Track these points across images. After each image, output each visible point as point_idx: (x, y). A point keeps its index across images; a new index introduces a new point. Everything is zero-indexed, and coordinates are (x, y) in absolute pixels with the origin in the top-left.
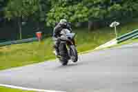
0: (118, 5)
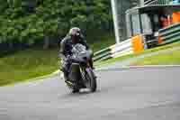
0: (82, 17)
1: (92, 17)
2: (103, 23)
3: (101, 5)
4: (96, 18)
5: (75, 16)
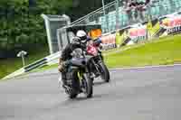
1: (32, 35)
2: (40, 40)
3: (38, 25)
4: (36, 37)
5: (19, 35)
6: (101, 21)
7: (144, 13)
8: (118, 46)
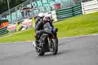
6: (8, 18)
7: (30, 13)
8: (17, 31)
